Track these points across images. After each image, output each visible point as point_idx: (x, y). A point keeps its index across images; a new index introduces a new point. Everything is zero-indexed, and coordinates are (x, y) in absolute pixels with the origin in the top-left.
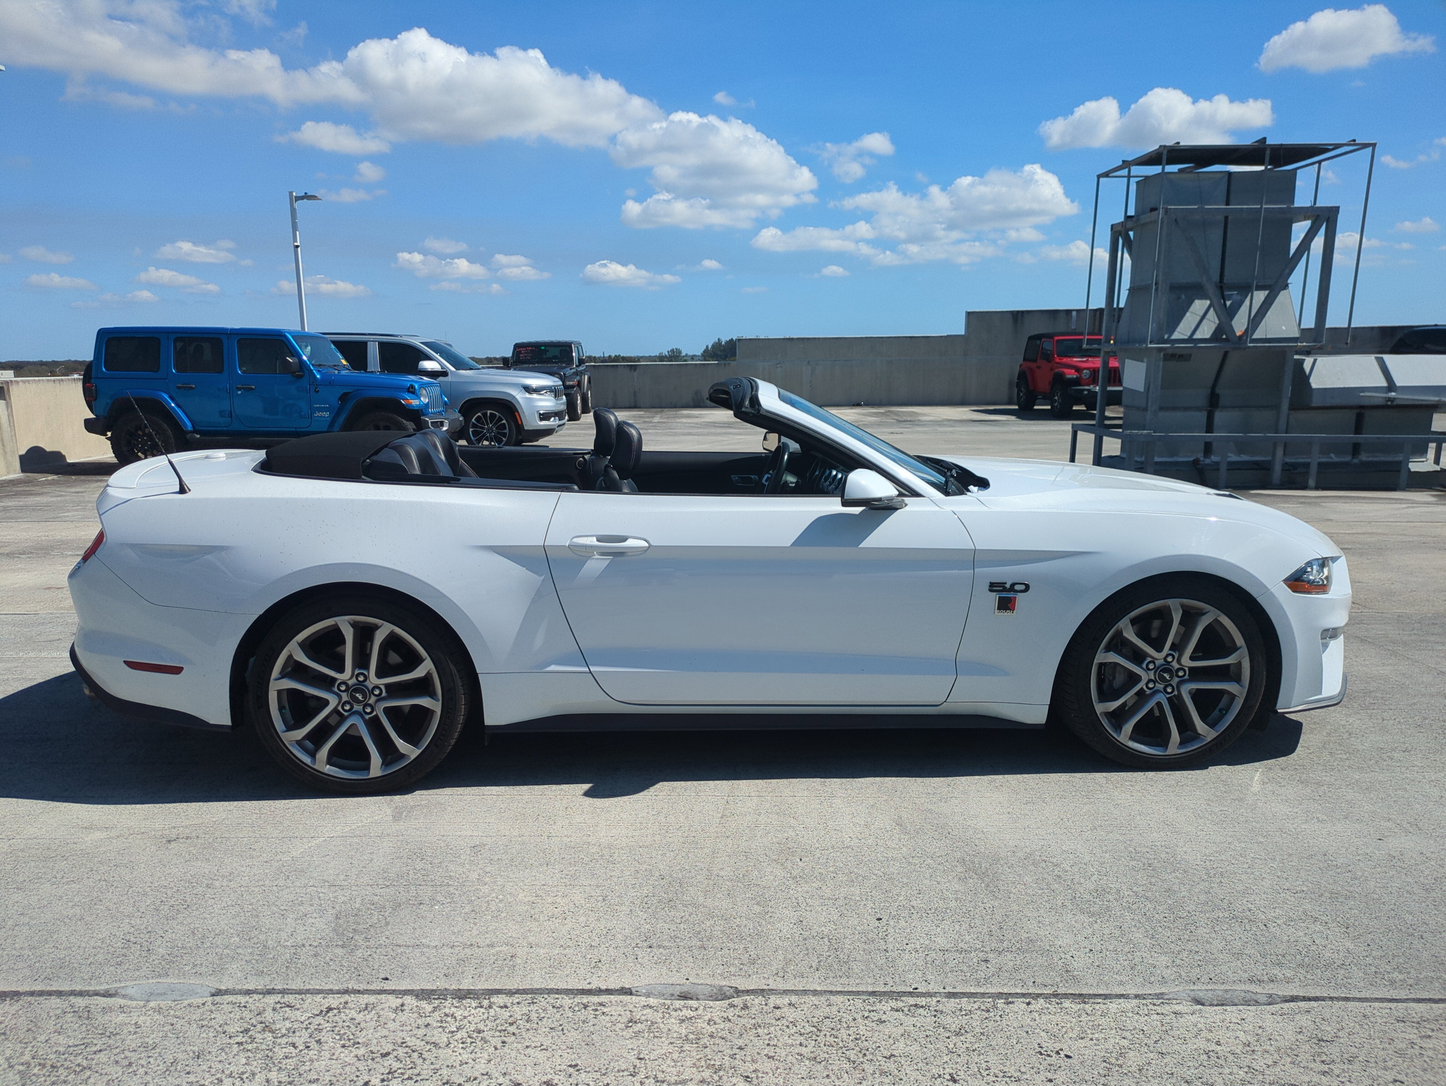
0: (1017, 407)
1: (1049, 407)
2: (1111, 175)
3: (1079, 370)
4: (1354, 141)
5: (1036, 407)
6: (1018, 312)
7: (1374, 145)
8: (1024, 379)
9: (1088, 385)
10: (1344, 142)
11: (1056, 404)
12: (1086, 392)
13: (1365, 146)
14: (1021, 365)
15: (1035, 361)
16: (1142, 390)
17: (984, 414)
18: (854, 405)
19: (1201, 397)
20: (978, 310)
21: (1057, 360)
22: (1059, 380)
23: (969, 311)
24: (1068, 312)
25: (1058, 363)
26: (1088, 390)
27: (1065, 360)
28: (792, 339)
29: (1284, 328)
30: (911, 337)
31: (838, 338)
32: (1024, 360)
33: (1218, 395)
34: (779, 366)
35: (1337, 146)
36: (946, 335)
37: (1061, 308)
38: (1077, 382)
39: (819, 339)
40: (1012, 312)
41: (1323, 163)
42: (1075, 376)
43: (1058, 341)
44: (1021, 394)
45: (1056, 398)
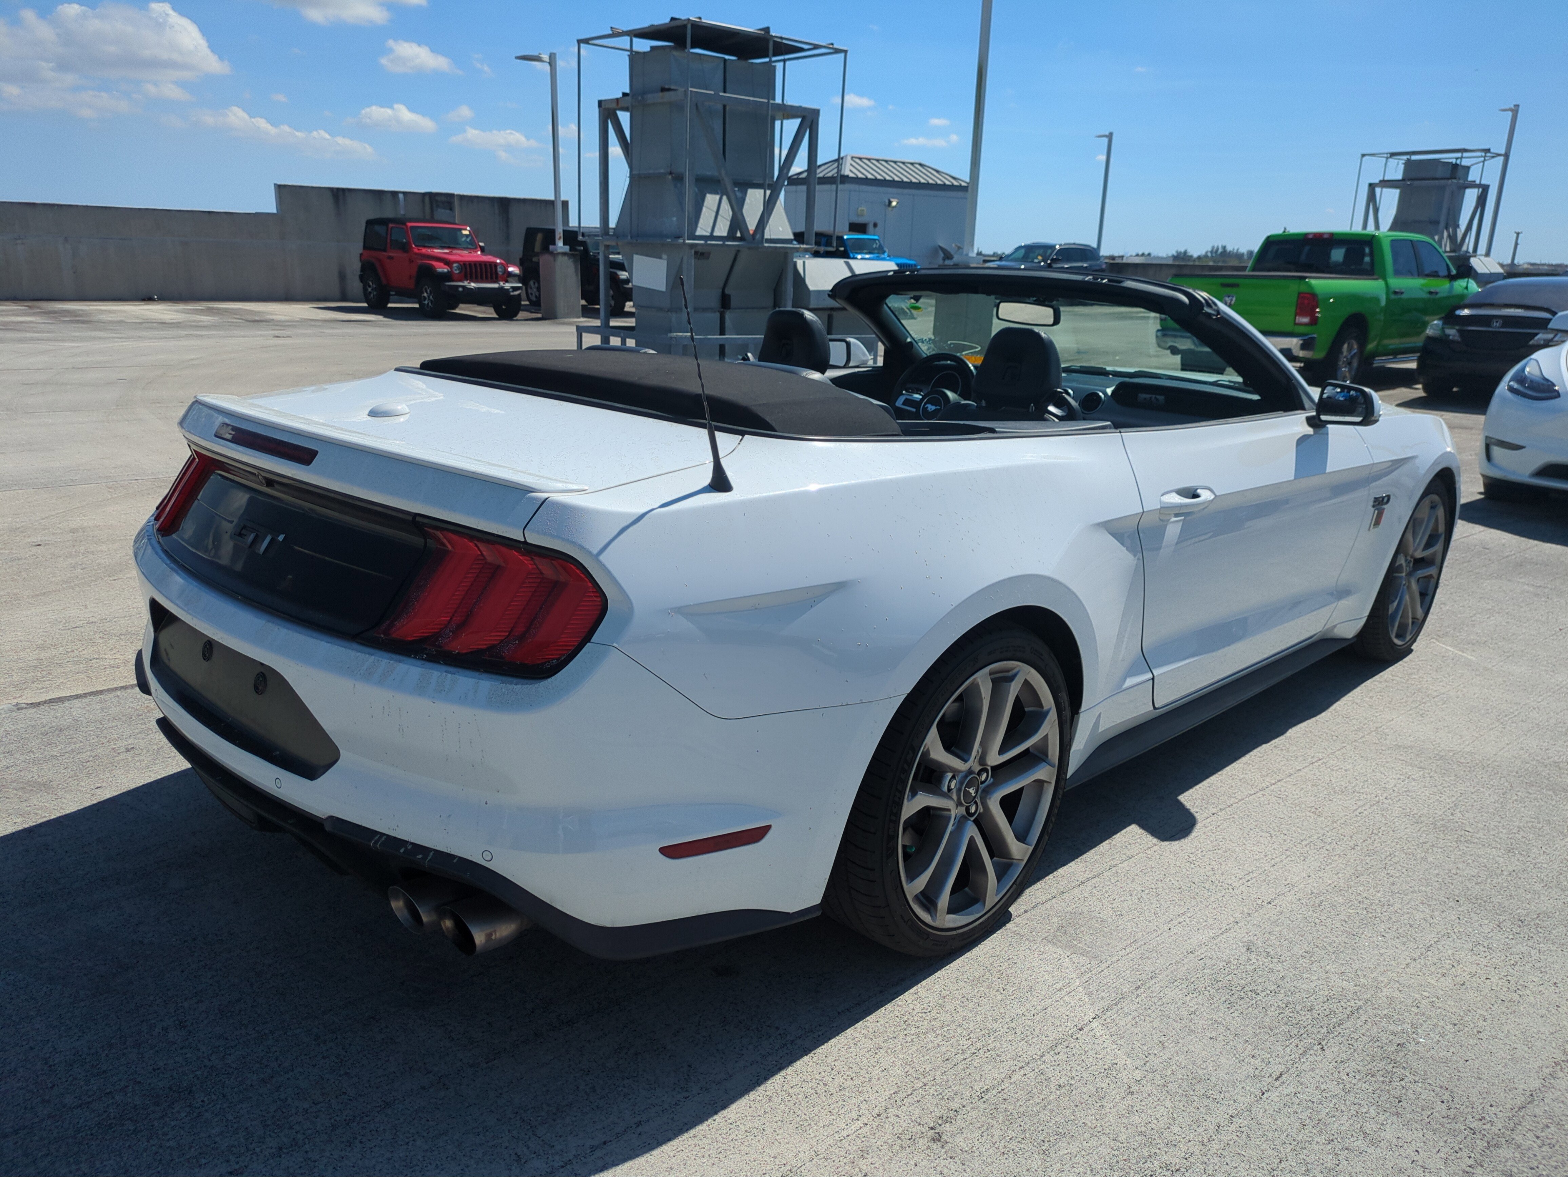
0: (365, 305)
1: (417, 306)
2: (591, 42)
3: (448, 263)
4: (832, 44)
5: (390, 305)
6: (338, 189)
7: (845, 52)
8: (368, 270)
9: (461, 281)
10: (823, 44)
11: (426, 302)
12: (461, 289)
13: (837, 51)
14: (361, 255)
15: (385, 250)
16: (664, 289)
17: (336, 313)
18: (143, 300)
19: (714, 300)
20: (290, 184)
21: (416, 250)
22: (426, 274)
23: (279, 183)
24: (395, 194)
25: (416, 254)
26: (464, 287)
27: (424, 251)
28: (34, 204)
29: (781, 229)
30: (209, 212)
31: (106, 208)
32: (365, 248)
33: (729, 296)
34: (19, 241)
35: (816, 47)
36: (254, 212)
37: (386, 189)
38: (448, 277)
39: (77, 206)
40: (331, 189)
41: (788, 63)
42: (446, 270)
43: (411, 227)
44: (370, 289)
45: (425, 295)
